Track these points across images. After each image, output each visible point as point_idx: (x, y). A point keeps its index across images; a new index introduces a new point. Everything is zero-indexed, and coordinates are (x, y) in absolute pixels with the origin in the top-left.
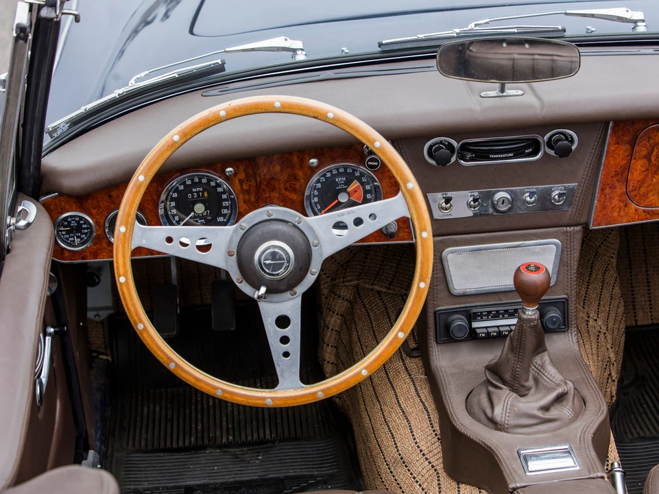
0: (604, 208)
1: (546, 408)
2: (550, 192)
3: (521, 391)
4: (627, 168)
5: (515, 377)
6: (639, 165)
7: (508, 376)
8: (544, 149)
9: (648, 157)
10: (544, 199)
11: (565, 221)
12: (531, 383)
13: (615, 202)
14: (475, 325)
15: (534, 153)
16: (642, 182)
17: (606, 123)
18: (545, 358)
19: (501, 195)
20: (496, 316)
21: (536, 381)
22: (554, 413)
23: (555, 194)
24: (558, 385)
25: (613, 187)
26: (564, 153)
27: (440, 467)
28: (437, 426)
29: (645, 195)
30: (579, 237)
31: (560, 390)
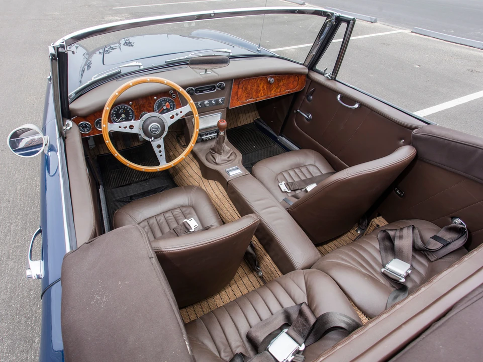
0: (232, 103)
1: (229, 158)
2: (219, 99)
3: (220, 153)
4: (237, 91)
5: (218, 150)
6: (240, 90)
7: (216, 151)
8: (217, 88)
9: (242, 88)
10: (217, 102)
11: (223, 107)
12: (222, 151)
13: (235, 101)
14: (202, 138)
15: (214, 90)
16: (241, 95)
17: (232, 80)
18: (224, 144)
19: (206, 102)
20: (207, 135)
21: (223, 150)
22: (231, 158)
23: (220, 100)
24: (230, 151)
25: (234, 97)
26: (223, 89)
27: (201, 176)
28: (198, 166)
29: (242, 99)
30: (226, 111)
31: (231, 152)
